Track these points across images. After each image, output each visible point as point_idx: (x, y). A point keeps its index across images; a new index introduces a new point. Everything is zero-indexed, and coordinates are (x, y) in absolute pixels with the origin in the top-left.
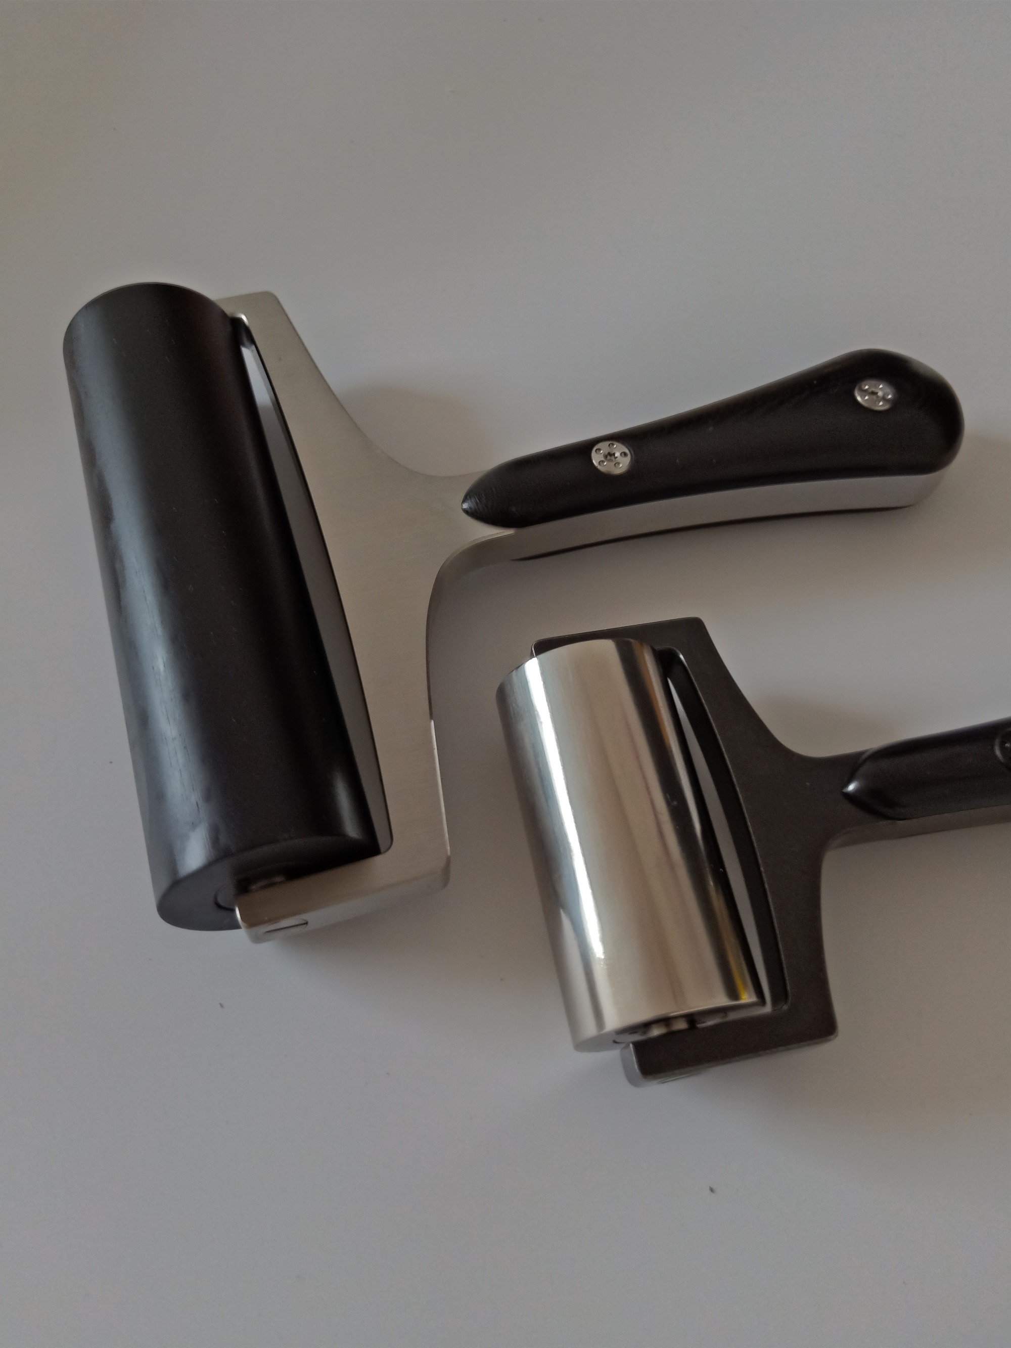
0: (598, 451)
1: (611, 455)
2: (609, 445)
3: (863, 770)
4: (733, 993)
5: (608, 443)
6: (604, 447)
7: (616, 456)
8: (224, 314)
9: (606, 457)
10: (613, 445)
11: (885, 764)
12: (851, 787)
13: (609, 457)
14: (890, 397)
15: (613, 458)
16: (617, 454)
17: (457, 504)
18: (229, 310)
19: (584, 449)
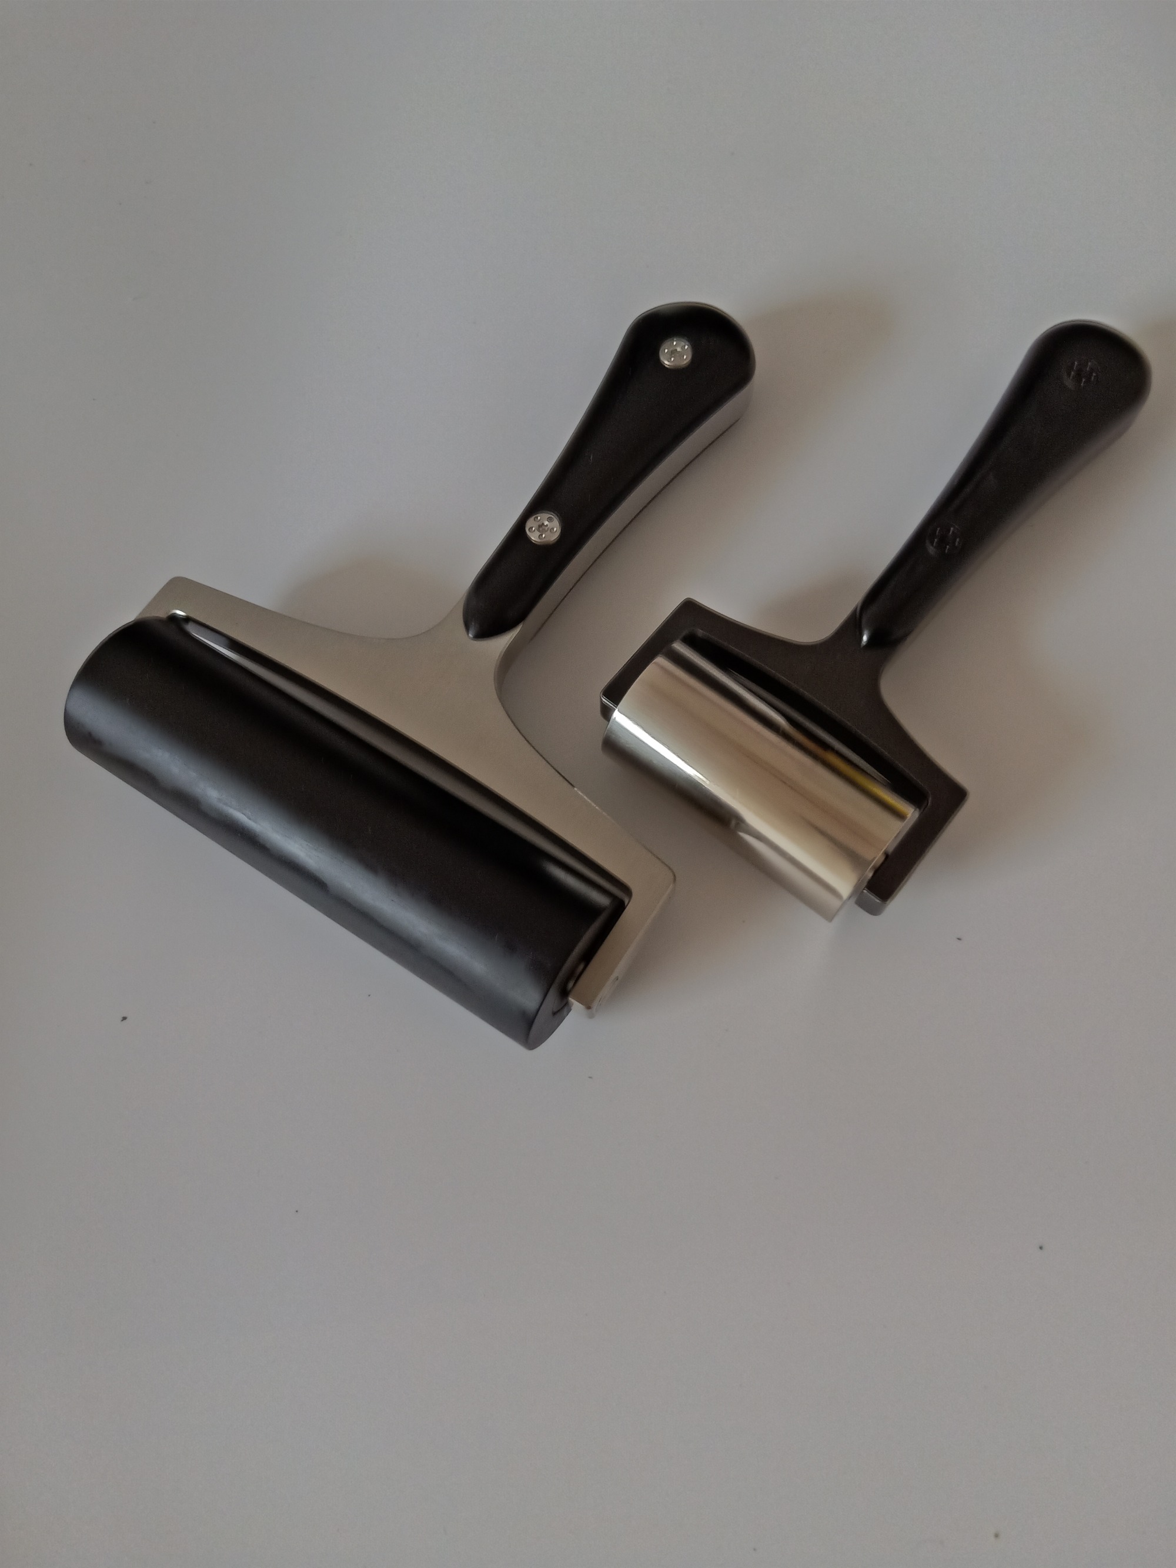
0: (530, 530)
1: (541, 525)
2: (534, 519)
3: (864, 621)
4: (900, 816)
5: (532, 519)
6: (531, 523)
7: (545, 524)
8: (160, 620)
9: (539, 531)
10: (537, 517)
11: (874, 609)
12: (865, 638)
13: (541, 529)
14: (686, 347)
15: (543, 527)
16: (546, 523)
17: (462, 637)
18: (162, 614)
19: (518, 532)
